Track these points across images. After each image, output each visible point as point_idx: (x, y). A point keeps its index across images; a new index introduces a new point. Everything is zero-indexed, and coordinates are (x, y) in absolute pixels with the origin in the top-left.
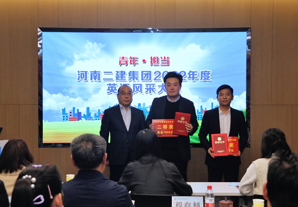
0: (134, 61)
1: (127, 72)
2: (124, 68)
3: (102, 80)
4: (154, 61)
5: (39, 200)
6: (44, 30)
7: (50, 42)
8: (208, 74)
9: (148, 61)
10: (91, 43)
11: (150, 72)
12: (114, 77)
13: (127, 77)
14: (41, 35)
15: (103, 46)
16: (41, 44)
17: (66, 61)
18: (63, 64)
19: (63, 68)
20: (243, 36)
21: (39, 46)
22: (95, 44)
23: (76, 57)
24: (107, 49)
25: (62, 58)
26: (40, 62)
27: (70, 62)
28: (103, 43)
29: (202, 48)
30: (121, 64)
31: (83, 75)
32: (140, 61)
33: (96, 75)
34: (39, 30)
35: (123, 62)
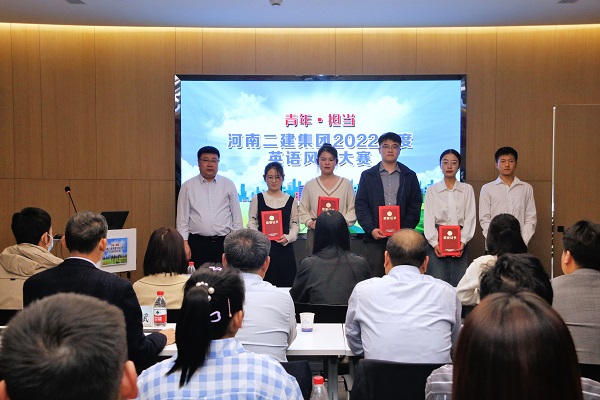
0: (306, 120)
1: (297, 136)
2: (292, 130)
3: (263, 147)
4: (334, 120)
5: (215, 317)
6: (183, 78)
7: (191, 94)
8: (409, 138)
9: (326, 120)
10: (246, 96)
11: (329, 135)
12: (278, 142)
13: (296, 142)
14: (179, 85)
15: (264, 99)
16: (179, 97)
17: (212, 121)
18: (209, 125)
19: (208, 130)
20: (456, 87)
21: (177, 100)
22: (253, 96)
23: (227, 114)
24: (269, 104)
25: (208, 116)
26: (178, 122)
27: (219, 121)
28: (263, 95)
29: (400, 102)
30: (288, 125)
31: (235, 140)
32: (314, 120)
33: (253, 140)
34: (176, 78)
35: (291, 121)
